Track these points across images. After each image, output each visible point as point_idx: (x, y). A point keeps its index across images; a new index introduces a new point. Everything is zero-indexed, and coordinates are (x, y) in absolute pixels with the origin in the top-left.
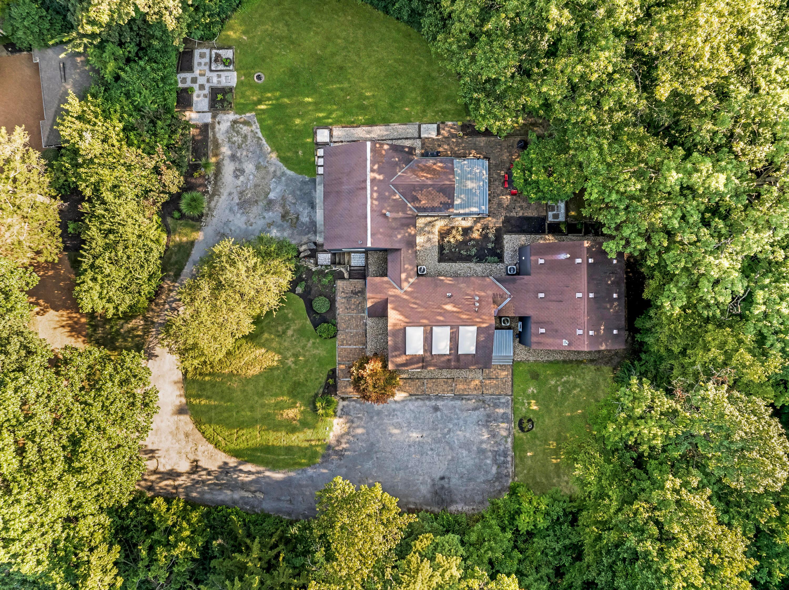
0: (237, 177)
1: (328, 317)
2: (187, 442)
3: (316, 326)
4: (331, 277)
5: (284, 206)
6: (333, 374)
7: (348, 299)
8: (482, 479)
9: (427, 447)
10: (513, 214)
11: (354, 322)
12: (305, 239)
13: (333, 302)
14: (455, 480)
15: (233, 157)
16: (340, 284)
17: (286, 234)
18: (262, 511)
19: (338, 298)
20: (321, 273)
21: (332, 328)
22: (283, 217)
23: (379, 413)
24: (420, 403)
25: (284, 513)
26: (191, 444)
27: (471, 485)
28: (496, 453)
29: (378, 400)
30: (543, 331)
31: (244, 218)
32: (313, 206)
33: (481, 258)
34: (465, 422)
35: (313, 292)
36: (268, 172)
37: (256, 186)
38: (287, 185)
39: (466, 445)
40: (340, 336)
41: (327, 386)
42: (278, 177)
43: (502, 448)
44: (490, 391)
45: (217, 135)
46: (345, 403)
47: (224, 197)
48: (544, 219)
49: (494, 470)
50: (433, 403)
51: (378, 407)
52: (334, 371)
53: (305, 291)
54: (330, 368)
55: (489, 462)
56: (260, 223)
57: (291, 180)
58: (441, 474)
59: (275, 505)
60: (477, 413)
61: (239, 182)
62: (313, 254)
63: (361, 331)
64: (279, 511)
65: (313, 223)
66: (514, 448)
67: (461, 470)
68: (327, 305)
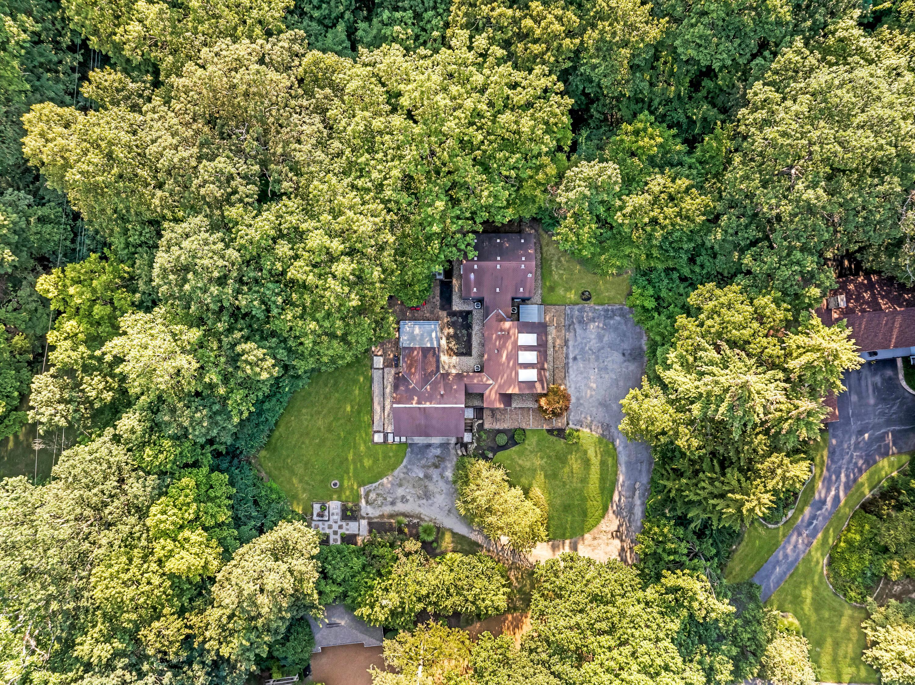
0: (407, 501)
1: (510, 434)
2: (599, 538)
3: (516, 444)
4: (482, 433)
5: (429, 467)
6: (550, 431)
7: (497, 420)
8: (624, 327)
9: (602, 365)
10: (438, 303)
11: (514, 416)
12: (453, 452)
13: (499, 431)
14: (626, 346)
15: (393, 503)
16: (487, 426)
17: (449, 465)
18: (649, 483)
19: (497, 427)
20: (478, 440)
21: (518, 432)
22: (436, 467)
23: (578, 399)
24: (571, 370)
25: (650, 467)
26: (601, 536)
27: (629, 334)
28: (606, 317)
29: (569, 400)
30: (521, 289)
31: (437, 495)
32: (429, 446)
33: (469, 327)
34: (583, 338)
35: (492, 445)
36: (404, 478)
37: (414, 487)
38: (414, 464)
39: (600, 338)
40: (524, 426)
41: (558, 435)
42: (408, 471)
43: (602, 313)
44: (562, 320)
45: (377, 515)
46: (570, 423)
47: (422, 510)
48: (441, 281)
49: (617, 318)
50: (571, 361)
51: (573, 400)
52: (548, 431)
53: (491, 451)
54: (546, 434)
55: (612, 322)
56: (442, 484)
57: (410, 461)
58: (621, 356)
59: (644, 474)
60: (577, 330)
61: (411, 500)
62: (465, 446)
63: (519, 412)
64: (648, 471)
65: (442, 446)
66: (602, 304)
67: (618, 341)
68: (502, 435)
